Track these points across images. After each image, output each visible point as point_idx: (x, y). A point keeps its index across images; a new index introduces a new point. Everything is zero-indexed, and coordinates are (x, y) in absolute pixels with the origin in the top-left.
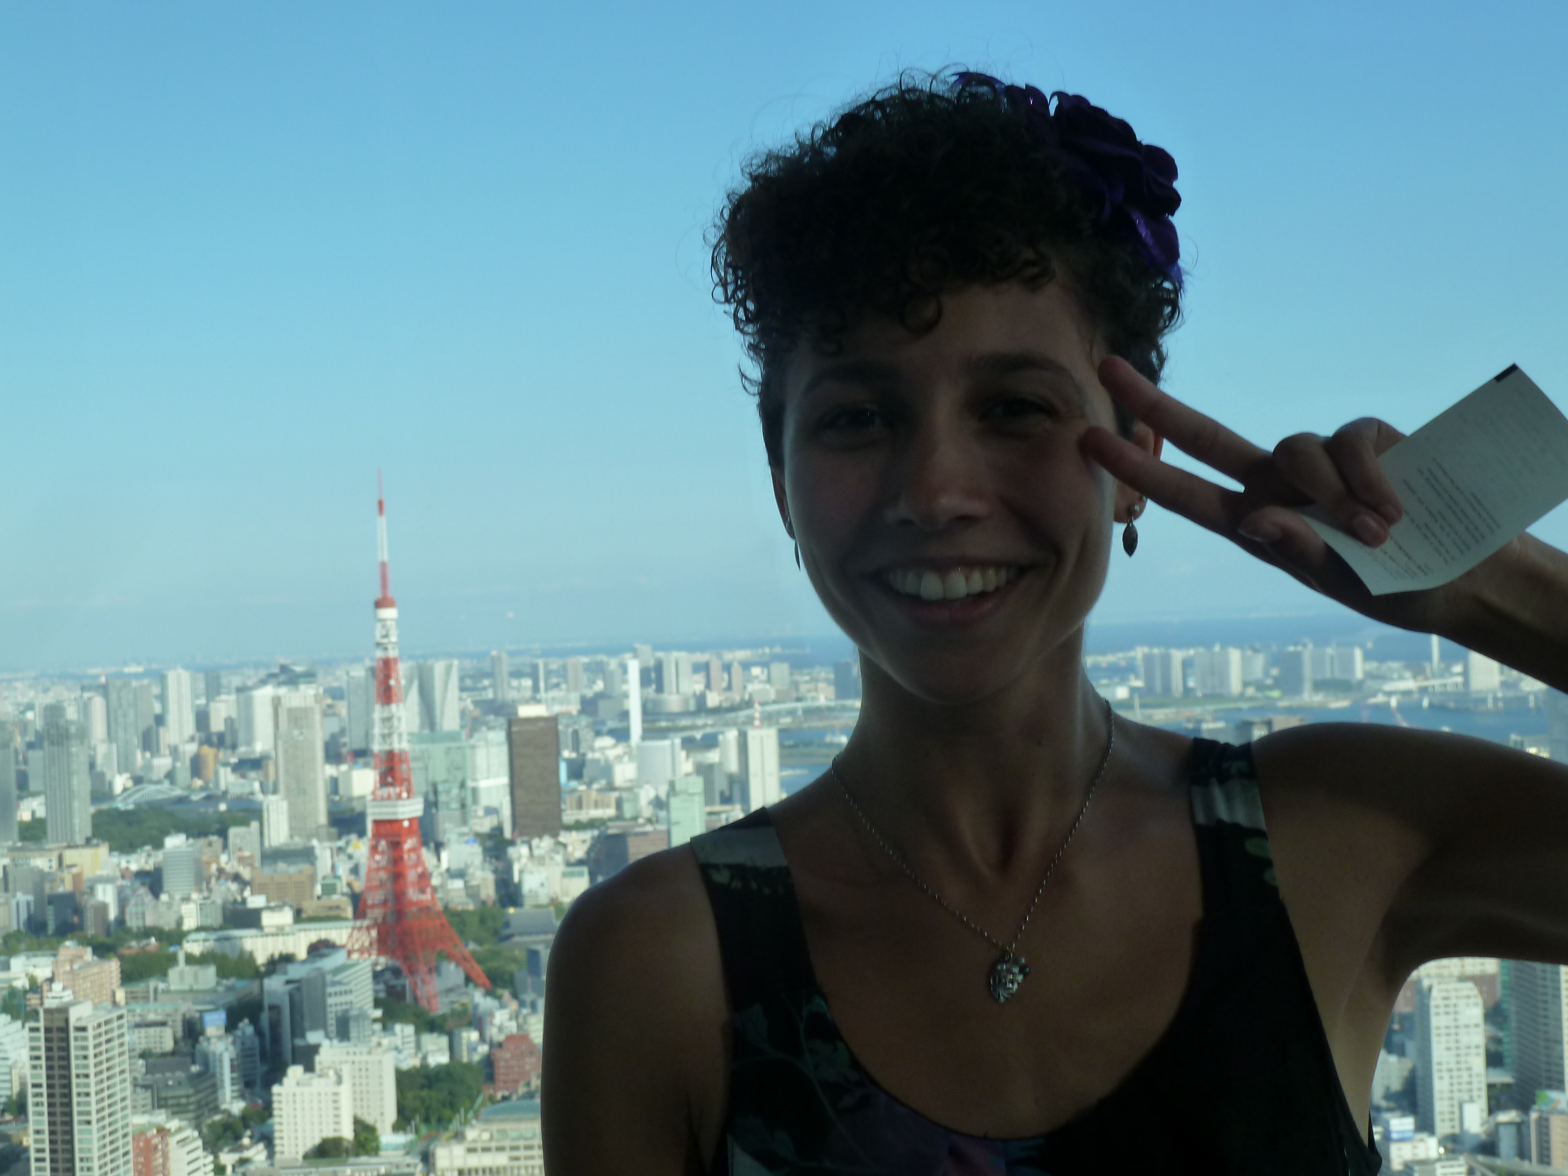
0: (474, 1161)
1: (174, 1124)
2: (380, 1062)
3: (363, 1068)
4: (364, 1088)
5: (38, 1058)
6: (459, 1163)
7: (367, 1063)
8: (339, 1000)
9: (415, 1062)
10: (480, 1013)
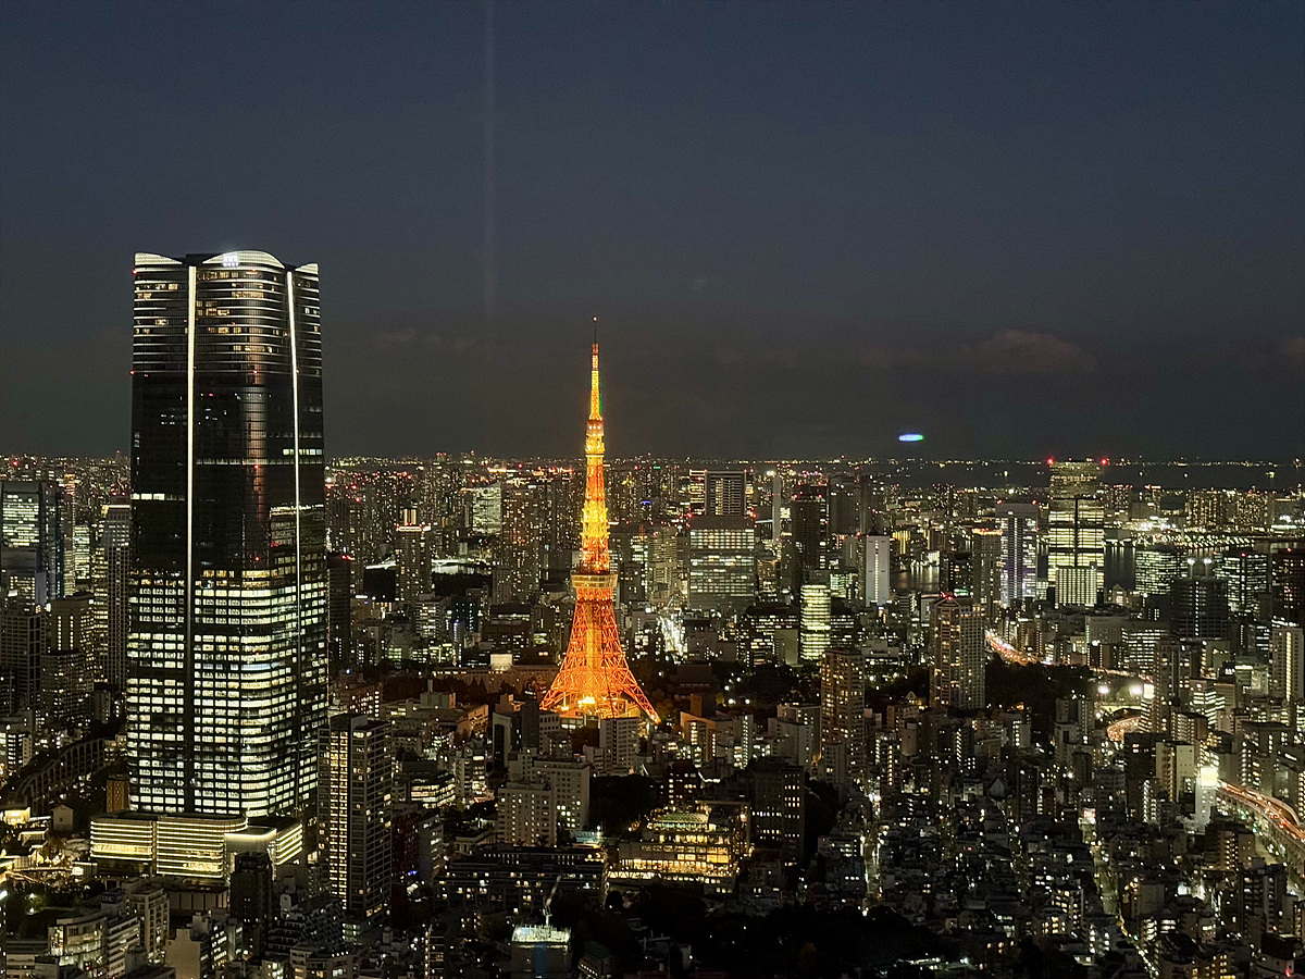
1: (423, 812)
2: (579, 775)
3: (566, 778)
4: (566, 794)
7: (569, 774)
8: (548, 725)
9: (605, 775)
10: (654, 742)
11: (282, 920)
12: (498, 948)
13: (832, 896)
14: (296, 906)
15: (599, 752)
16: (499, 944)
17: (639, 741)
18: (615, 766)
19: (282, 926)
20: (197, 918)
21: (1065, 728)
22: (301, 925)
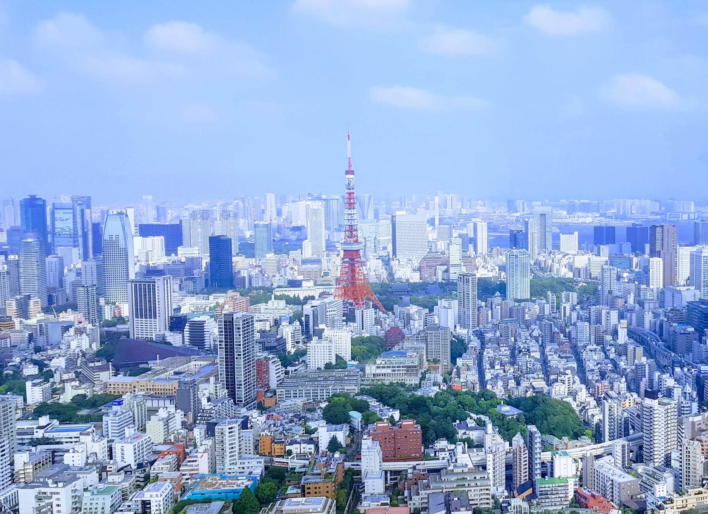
0: (379, 371)
1: (271, 356)
3: (340, 337)
4: (340, 345)
5: (222, 332)
6: (374, 372)
8: (331, 313)
9: (358, 336)
10: (381, 319)
11: (203, 410)
12: (308, 417)
13: (463, 384)
14: (210, 403)
15: (355, 325)
16: (309, 415)
17: (374, 319)
18: (363, 331)
19: (203, 412)
20: (161, 410)
21: (564, 305)
22: (212, 412)
